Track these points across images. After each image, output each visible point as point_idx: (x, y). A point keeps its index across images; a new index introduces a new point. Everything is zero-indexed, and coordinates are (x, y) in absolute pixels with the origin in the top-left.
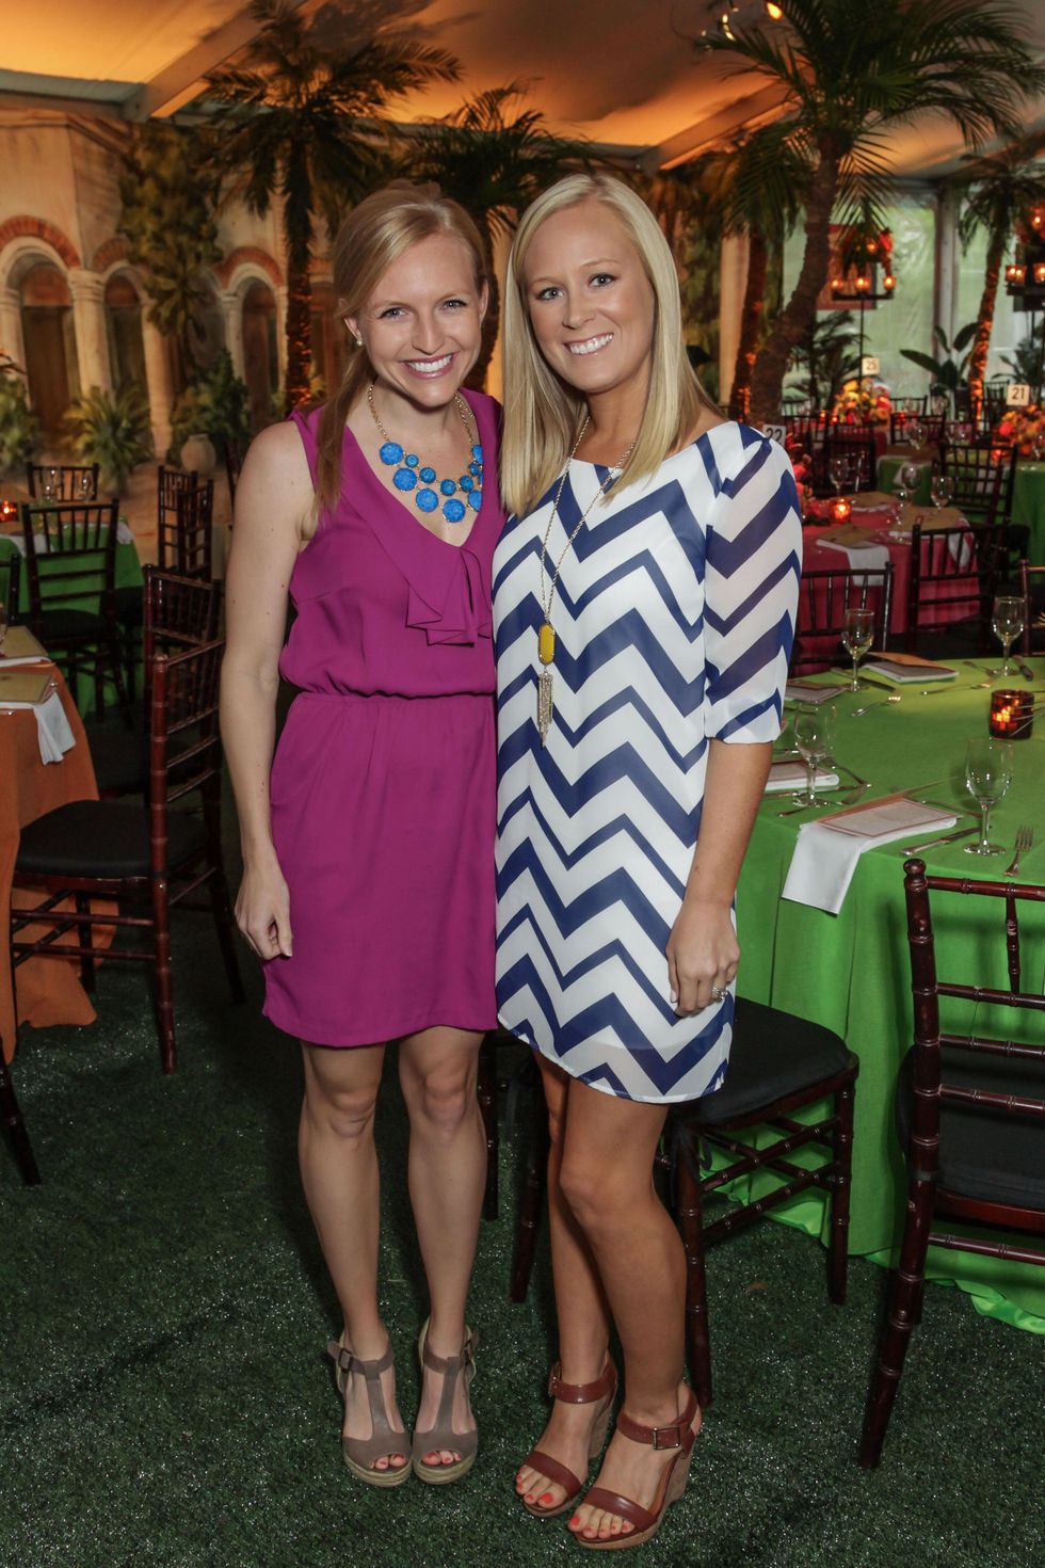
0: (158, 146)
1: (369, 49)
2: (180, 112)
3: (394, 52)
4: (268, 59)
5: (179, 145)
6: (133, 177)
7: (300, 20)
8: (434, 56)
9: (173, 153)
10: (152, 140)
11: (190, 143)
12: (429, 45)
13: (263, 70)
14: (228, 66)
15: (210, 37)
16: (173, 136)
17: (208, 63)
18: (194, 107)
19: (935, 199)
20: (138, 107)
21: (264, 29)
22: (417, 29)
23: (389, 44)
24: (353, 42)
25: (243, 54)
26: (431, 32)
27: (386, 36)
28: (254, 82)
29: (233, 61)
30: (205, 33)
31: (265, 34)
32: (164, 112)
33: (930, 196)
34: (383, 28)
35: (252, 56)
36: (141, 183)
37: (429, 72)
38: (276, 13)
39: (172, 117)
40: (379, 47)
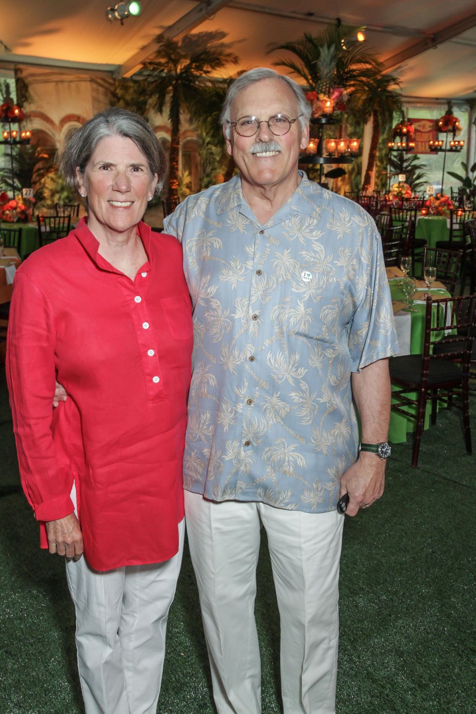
0: (126, 88)
1: (206, 52)
2: (135, 75)
3: (214, 53)
4: (163, 57)
5: (133, 87)
6: (115, 99)
7: (177, 43)
8: (229, 55)
9: (131, 90)
10: (123, 86)
11: (138, 87)
12: (228, 51)
13: (163, 61)
14: (149, 59)
15: (143, 48)
16: (131, 84)
17: (142, 58)
18: (140, 73)
19: (469, 109)
20: (119, 73)
21: (161, 46)
22: (223, 45)
23: (213, 50)
24: (199, 50)
25: (154, 55)
26: (229, 46)
27: (211, 47)
28: (159, 64)
29: (151, 57)
30: (141, 47)
31: (161, 48)
32: (128, 75)
33: (467, 107)
34: (209, 45)
35: (157, 56)
36: (118, 101)
37: (227, 61)
38: (164, 40)
39: (131, 77)
40: (208, 52)
